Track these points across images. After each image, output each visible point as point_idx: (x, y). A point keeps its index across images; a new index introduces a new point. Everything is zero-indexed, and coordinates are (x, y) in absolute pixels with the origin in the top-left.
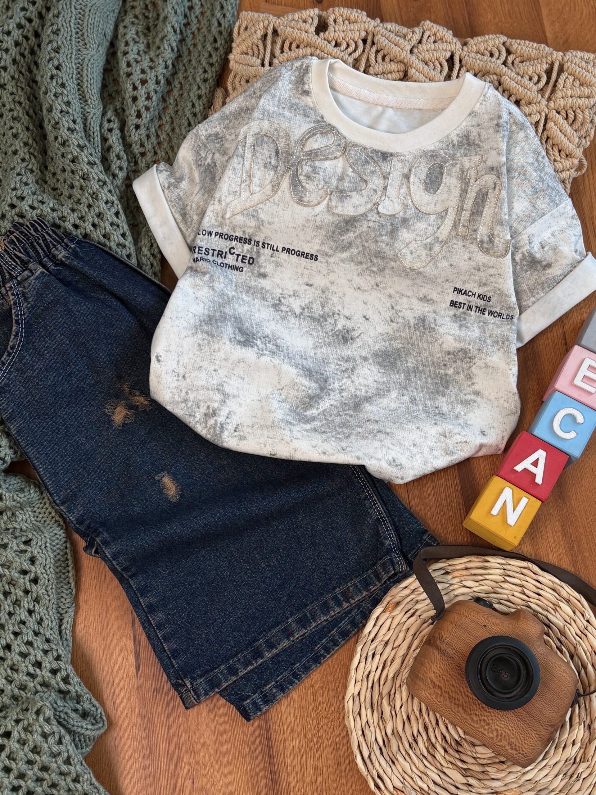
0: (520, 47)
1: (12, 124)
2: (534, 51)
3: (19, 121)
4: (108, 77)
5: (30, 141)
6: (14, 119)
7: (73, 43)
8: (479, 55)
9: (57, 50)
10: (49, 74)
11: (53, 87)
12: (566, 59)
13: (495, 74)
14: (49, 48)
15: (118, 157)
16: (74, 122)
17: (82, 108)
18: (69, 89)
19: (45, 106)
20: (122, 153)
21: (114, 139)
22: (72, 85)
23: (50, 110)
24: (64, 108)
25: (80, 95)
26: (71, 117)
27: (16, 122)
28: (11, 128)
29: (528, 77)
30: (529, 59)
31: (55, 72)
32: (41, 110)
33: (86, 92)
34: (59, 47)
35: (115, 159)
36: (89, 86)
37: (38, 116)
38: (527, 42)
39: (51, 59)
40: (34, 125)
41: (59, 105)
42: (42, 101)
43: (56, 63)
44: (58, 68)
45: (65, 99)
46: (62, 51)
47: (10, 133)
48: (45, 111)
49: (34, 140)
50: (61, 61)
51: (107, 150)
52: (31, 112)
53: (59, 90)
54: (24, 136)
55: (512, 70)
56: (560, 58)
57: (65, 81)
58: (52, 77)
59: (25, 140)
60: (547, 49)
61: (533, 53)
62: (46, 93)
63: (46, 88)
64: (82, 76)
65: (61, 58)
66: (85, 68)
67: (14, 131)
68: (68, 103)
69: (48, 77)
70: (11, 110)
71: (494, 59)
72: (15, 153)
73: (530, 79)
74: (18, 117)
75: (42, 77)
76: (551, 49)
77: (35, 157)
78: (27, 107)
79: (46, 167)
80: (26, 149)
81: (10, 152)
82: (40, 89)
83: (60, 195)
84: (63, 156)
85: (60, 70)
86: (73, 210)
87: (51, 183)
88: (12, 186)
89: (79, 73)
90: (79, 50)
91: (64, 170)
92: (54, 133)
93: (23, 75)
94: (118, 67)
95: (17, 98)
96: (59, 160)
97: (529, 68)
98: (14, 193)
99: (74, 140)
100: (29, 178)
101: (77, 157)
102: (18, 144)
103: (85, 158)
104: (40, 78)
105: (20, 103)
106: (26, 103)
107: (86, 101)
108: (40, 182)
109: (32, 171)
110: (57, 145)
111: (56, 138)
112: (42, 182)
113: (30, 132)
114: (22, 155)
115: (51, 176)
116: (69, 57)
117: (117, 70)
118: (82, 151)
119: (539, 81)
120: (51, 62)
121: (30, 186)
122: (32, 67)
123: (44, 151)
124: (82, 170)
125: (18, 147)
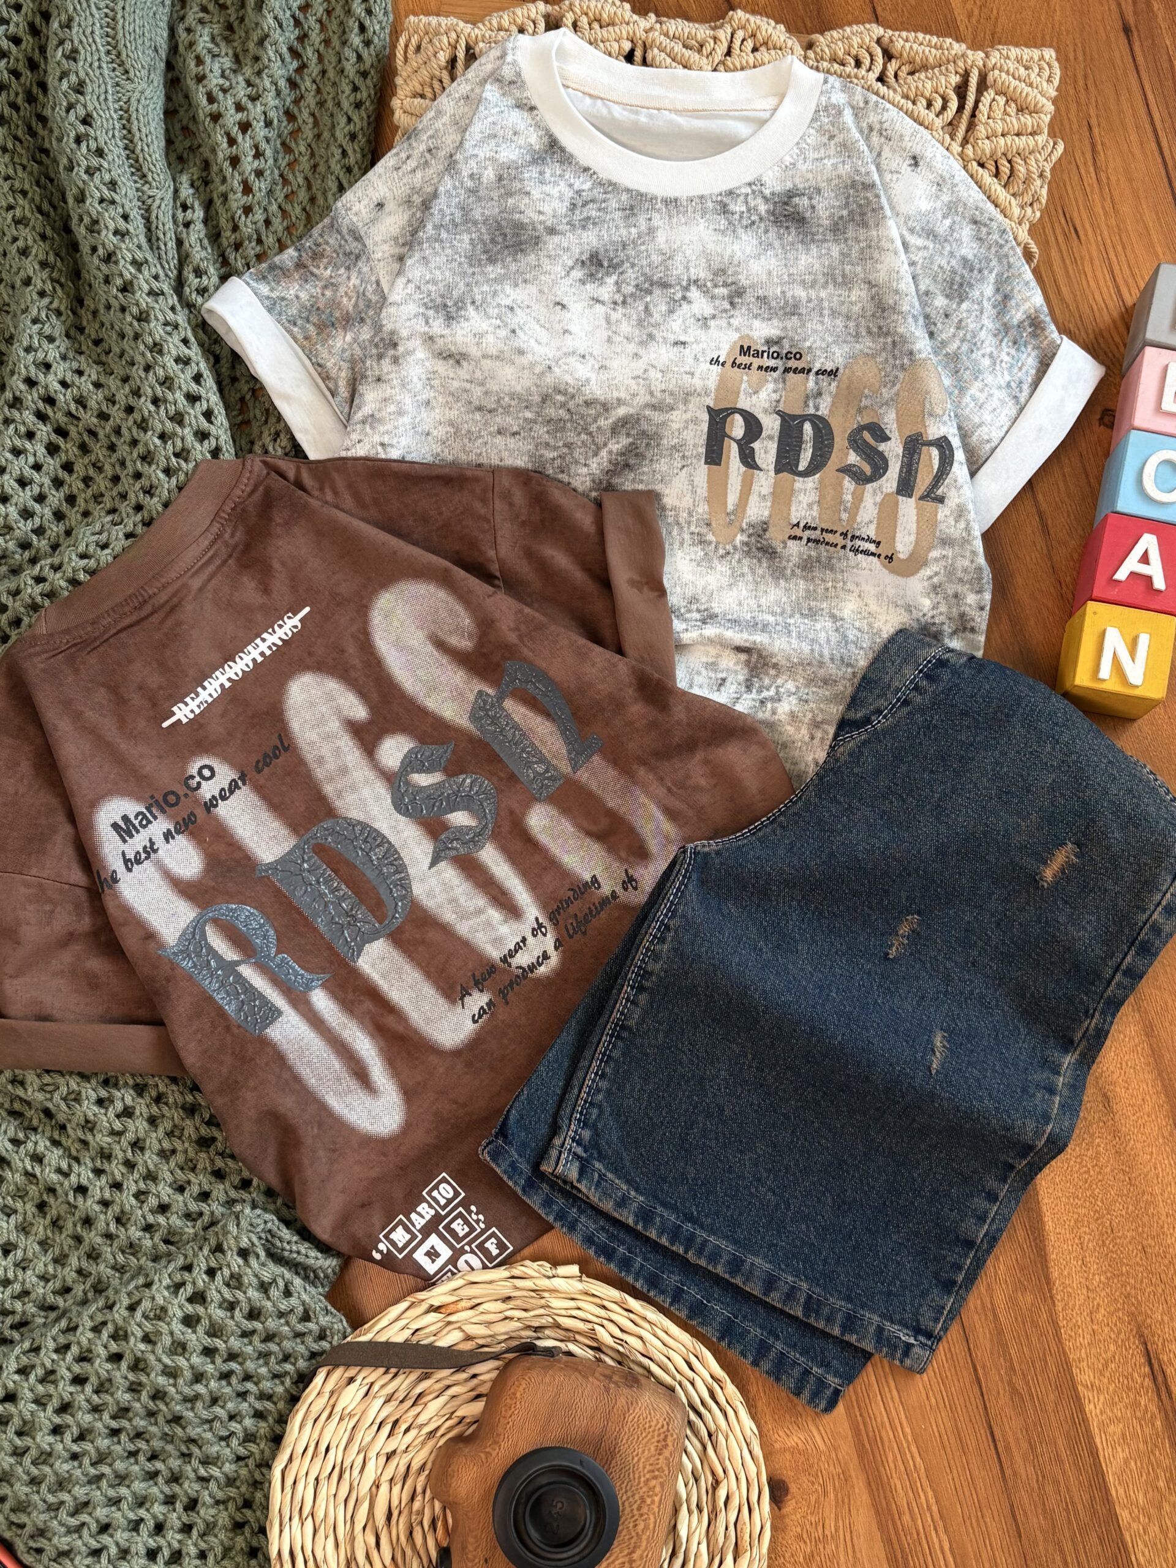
0: (907, 44)
1: (15, 233)
2: (934, 51)
3: (26, 225)
4: (172, 125)
5: (51, 258)
6: (17, 222)
7: (106, 72)
8: (836, 66)
9: (79, 88)
10: (73, 135)
11: (83, 156)
12: (989, 64)
14: (65, 85)
16: (125, 217)
17: (138, 190)
18: (110, 158)
19: (71, 192)
22: (116, 151)
23: (81, 199)
24: (107, 193)
25: (131, 166)
26: (120, 210)
27: (21, 227)
28: (15, 239)
29: (924, 103)
30: (924, 68)
31: (82, 129)
32: (65, 200)
33: (141, 159)
34: (81, 83)
36: (145, 148)
37: (59, 211)
38: (920, 35)
39: (70, 107)
40: (53, 229)
41: (96, 189)
42: (65, 183)
43: (82, 112)
44: (86, 121)
45: (107, 178)
46: (89, 89)
47: (13, 249)
48: (71, 201)
49: (57, 255)
50: (90, 108)
52: (46, 206)
53: (95, 162)
54: (39, 250)
55: (895, 91)
56: (980, 63)
57: (102, 144)
58: (78, 140)
59: (41, 257)
60: (955, 45)
61: (932, 56)
62: (70, 169)
63: (70, 161)
64: (130, 132)
65: (90, 101)
66: (134, 116)
67: (20, 243)
68: (113, 185)
69: (72, 140)
71: (862, 72)
72: (27, 282)
73: (929, 106)
74: (24, 218)
75: (59, 139)
76: (963, 47)
77: (62, 285)
78: (37, 198)
79: (81, 302)
80: (45, 275)
81: (18, 283)
82: (56, 161)
83: (108, 353)
84: (107, 281)
85: (90, 125)
86: (125, 380)
87: (91, 330)
88: (25, 344)
89: (124, 127)
90: (118, 85)
91: (108, 307)
92: (90, 240)
93: (21, 142)
94: (190, 105)
95: (17, 185)
96: (100, 288)
97: (925, 83)
98: (30, 357)
99: (126, 252)
100: (55, 327)
101: (131, 282)
102: (30, 266)
103: (143, 283)
104: (54, 143)
105: (24, 193)
106: (35, 192)
107: (144, 176)
108: (72, 332)
109: (59, 313)
110: (96, 261)
111: (94, 249)
112: (75, 331)
113: (48, 242)
114: (39, 284)
115: (90, 317)
116: (102, 98)
117: (187, 111)
118: (140, 271)
119: (944, 108)
120: (72, 111)
121: (57, 343)
122: (34, 124)
123: (76, 274)
124: (137, 305)
125: (31, 274)
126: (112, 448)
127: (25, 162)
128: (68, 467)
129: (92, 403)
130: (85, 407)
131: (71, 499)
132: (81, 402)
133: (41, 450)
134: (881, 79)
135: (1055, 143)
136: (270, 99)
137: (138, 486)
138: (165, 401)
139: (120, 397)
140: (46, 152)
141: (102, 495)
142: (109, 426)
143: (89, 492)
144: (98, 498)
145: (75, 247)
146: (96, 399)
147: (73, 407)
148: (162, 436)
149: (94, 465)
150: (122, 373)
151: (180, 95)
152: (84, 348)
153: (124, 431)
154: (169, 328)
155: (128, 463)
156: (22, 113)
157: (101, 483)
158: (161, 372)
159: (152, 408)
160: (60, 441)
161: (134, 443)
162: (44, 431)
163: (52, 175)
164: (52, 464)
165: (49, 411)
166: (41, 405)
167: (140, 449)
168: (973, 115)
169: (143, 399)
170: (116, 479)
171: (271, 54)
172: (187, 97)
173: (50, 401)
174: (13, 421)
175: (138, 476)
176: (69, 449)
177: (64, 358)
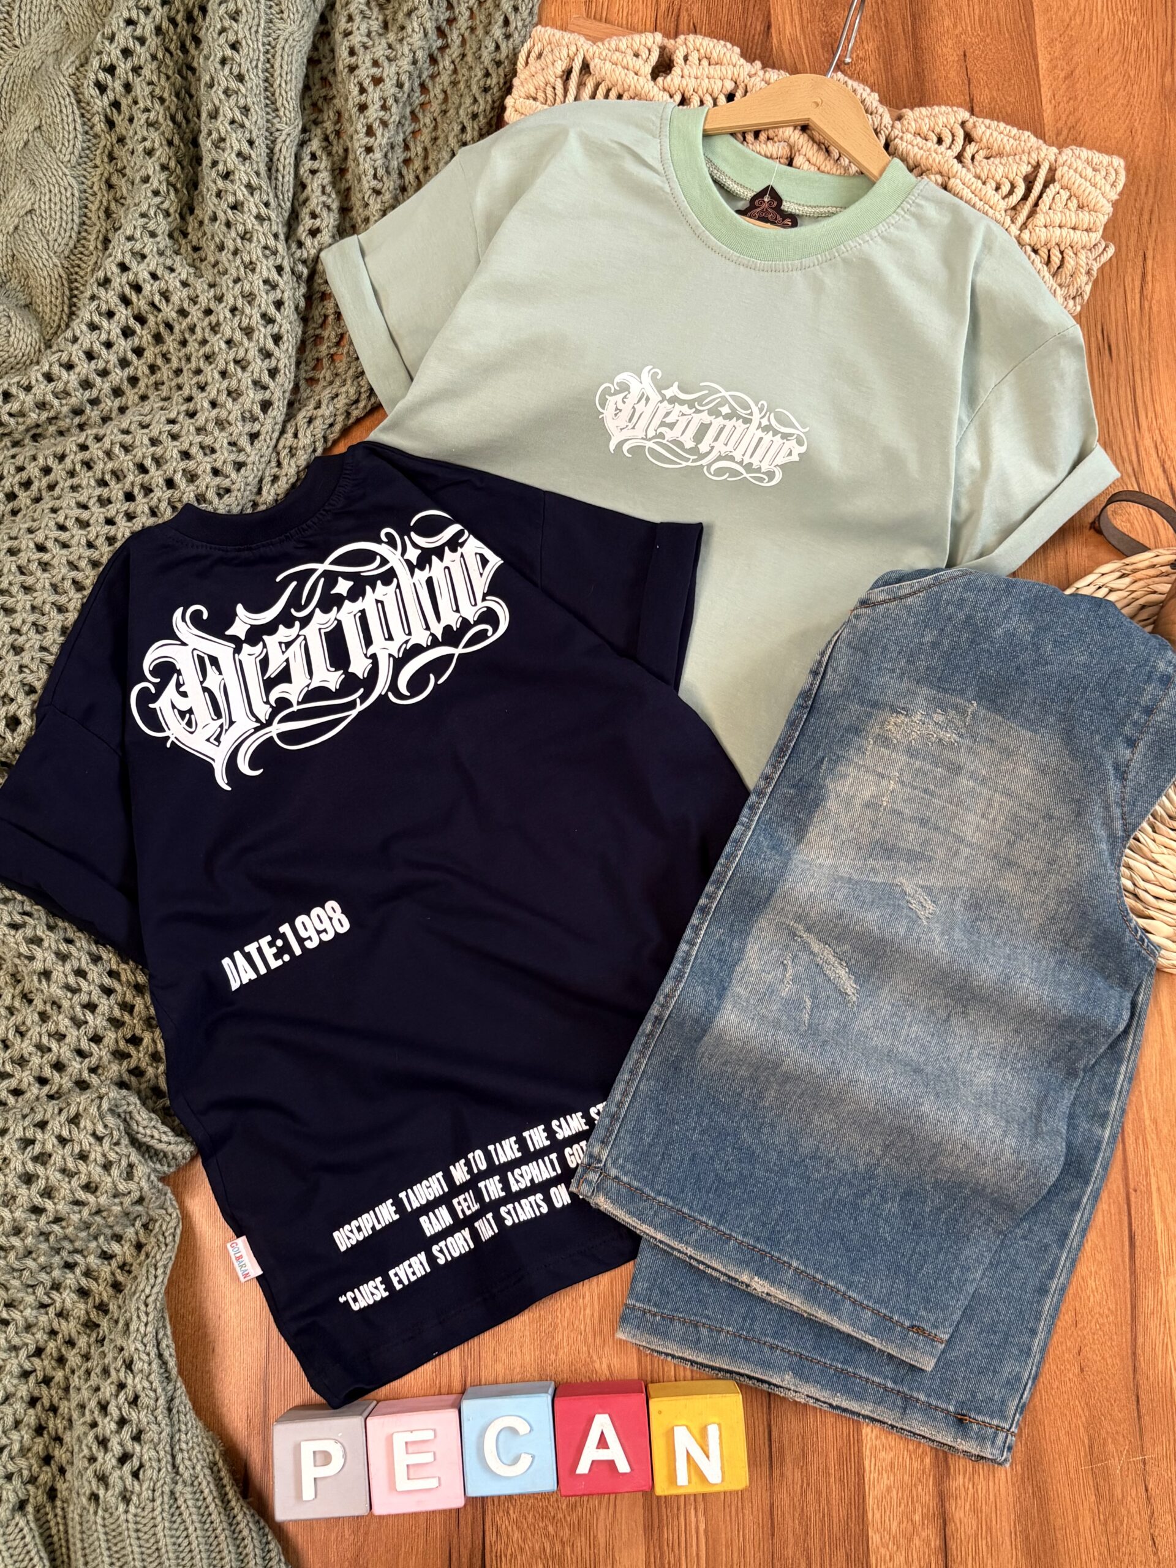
0: (988, 132)
1: (145, 133)
2: (1012, 141)
3: (157, 129)
4: (313, 74)
6: (150, 124)
7: (262, 7)
8: (919, 139)
9: (235, 16)
10: (219, 55)
11: (224, 78)
12: (1061, 160)
13: (941, 173)
14: (222, 10)
16: (251, 143)
17: (268, 121)
18: (249, 85)
22: (254, 80)
23: (214, 115)
24: (238, 116)
25: (267, 98)
26: (247, 135)
27: (151, 129)
28: (144, 139)
29: (994, 185)
30: (1000, 154)
31: (229, 52)
32: (199, 116)
33: (277, 94)
34: (238, 12)
36: (283, 85)
37: (192, 125)
38: (1002, 125)
39: (223, 30)
40: (182, 139)
41: (229, 110)
42: (203, 98)
43: (232, 38)
45: (242, 102)
46: (243, 18)
47: (140, 148)
48: (204, 115)
49: (179, 162)
50: (240, 36)
52: (179, 117)
53: (234, 84)
54: (163, 153)
55: (969, 170)
56: (1052, 158)
57: (244, 71)
58: (223, 61)
59: (163, 160)
60: (1033, 139)
61: (1009, 145)
62: (211, 86)
63: (212, 79)
64: (272, 67)
65: (240, 30)
66: (279, 53)
67: (148, 144)
68: (245, 110)
69: (217, 60)
70: (147, 110)
71: (942, 148)
72: (146, 180)
73: (997, 188)
74: (157, 122)
75: (207, 58)
76: (1041, 142)
77: (176, 190)
78: (173, 108)
79: (192, 210)
80: (163, 176)
81: (138, 179)
82: (199, 80)
83: (202, 261)
84: (219, 195)
85: (238, 51)
86: (212, 286)
87: (194, 237)
88: (128, 233)
89: (268, 61)
90: (271, 21)
91: (214, 218)
92: (215, 155)
93: (171, 54)
94: (334, 57)
95: (158, 91)
96: (211, 201)
97: (998, 169)
98: (129, 245)
99: (244, 172)
100: (162, 226)
101: (242, 204)
102: (151, 167)
103: (252, 205)
104: (201, 60)
105: (162, 100)
106: (172, 101)
107: (277, 110)
108: (176, 234)
109: (167, 214)
110: (214, 174)
111: (215, 163)
112: (179, 233)
114: (156, 184)
115: (196, 225)
116: (253, 30)
117: (329, 63)
118: (252, 194)
119: (1011, 192)
120: (224, 34)
121: (158, 239)
122: (188, 43)
123: (193, 184)
124: (244, 224)
126: (184, 343)
127: (170, 73)
128: (139, 352)
129: (175, 299)
130: (167, 300)
131: (133, 381)
132: (165, 295)
133: (116, 331)
134: (959, 158)
135: (1107, 246)
136: (405, 64)
137: (195, 380)
138: (243, 312)
139: (203, 300)
140: (193, 70)
141: (163, 384)
142: (185, 323)
143: (153, 379)
144: (157, 385)
146: (179, 296)
147: (157, 298)
148: (229, 342)
149: (164, 356)
150: (210, 279)
151: (327, 47)
152: (183, 251)
153: (198, 330)
154: (267, 252)
155: (193, 359)
156: (179, 30)
157: (165, 373)
158: (247, 288)
159: (229, 315)
160: (137, 327)
161: (204, 342)
162: (123, 314)
163: (193, 92)
164: (123, 346)
165: (134, 297)
166: (127, 290)
167: (207, 349)
168: (1036, 204)
169: (223, 305)
170: (178, 372)
171: (415, 25)
172: (332, 51)
173: (137, 288)
174: (99, 298)
175: (198, 372)
176: (144, 336)
177: (161, 253)
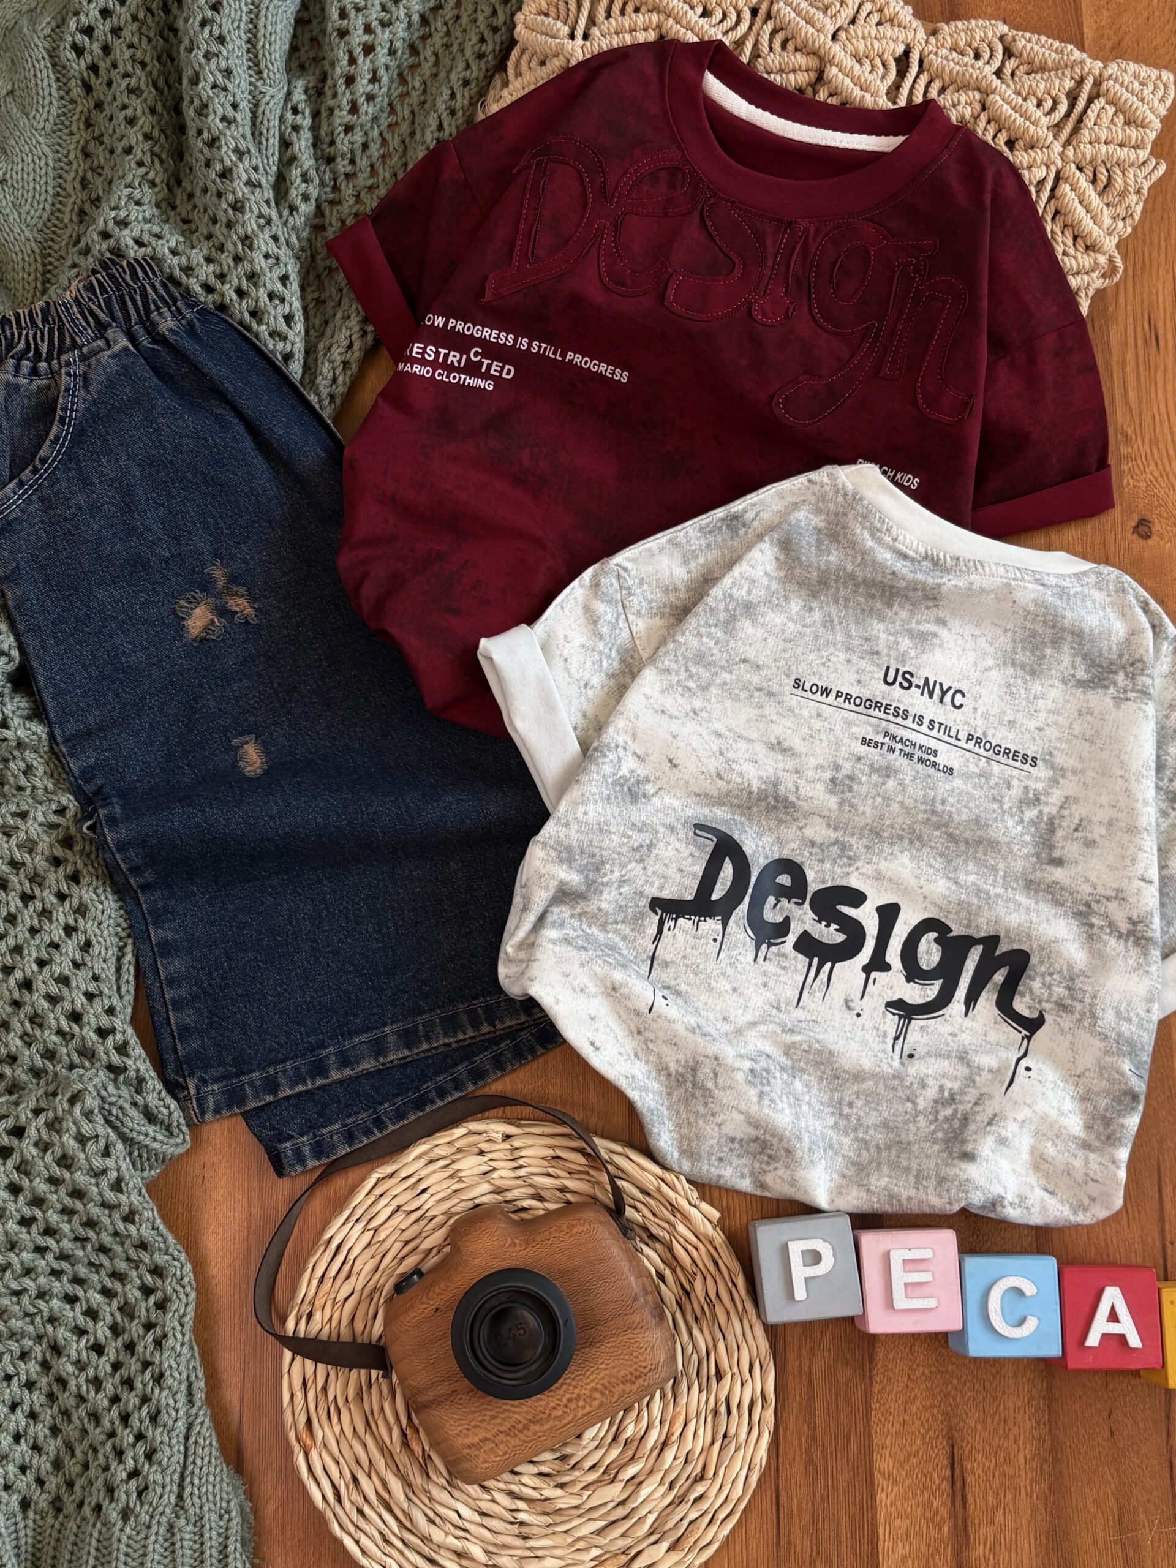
0: (1029, 45)
1: (126, 100)
2: (1054, 54)
3: (138, 96)
5: (156, 133)
6: (131, 91)
8: (955, 54)
10: (199, 18)
11: (204, 41)
12: (1106, 74)
13: (978, 89)
15: (305, 177)
16: (235, 106)
17: (251, 84)
18: (230, 47)
19: (187, 73)
20: (313, 173)
21: (303, 144)
22: (237, 43)
23: (195, 81)
24: (220, 79)
25: (250, 60)
26: (231, 98)
27: (133, 97)
28: (125, 107)
29: (1035, 101)
30: (1042, 69)
31: (209, 13)
32: (180, 83)
33: (260, 55)
35: (299, 180)
36: (267, 46)
37: (173, 91)
38: (1043, 38)
40: (164, 105)
41: (210, 74)
42: (183, 64)
44: (215, 7)
45: (223, 64)
47: (121, 116)
48: (185, 82)
49: (162, 131)
51: (288, 161)
52: (161, 83)
53: (214, 47)
54: (145, 122)
55: (1008, 86)
56: (1097, 72)
57: (225, 32)
58: (204, 23)
59: (146, 129)
60: (1076, 53)
61: (1052, 59)
62: (191, 50)
63: (192, 42)
64: (255, 27)
66: (263, 12)
67: (129, 112)
68: (228, 73)
70: (127, 75)
71: (980, 64)
72: (128, 150)
73: (1039, 104)
74: (138, 88)
75: (186, 20)
76: (1084, 55)
77: (161, 161)
78: (155, 73)
79: (178, 181)
80: (147, 146)
81: (119, 149)
82: (181, 42)
84: (207, 164)
85: (218, 12)
87: (183, 209)
88: (112, 203)
89: (251, 21)
91: (205, 190)
92: (197, 122)
93: (153, 15)
94: (322, 16)
95: (139, 55)
96: (200, 170)
97: (1039, 84)
98: (113, 214)
99: (230, 139)
100: (146, 195)
101: (231, 170)
102: (134, 136)
103: (242, 172)
104: (182, 22)
105: (143, 64)
106: (154, 67)
107: (260, 72)
108: (162, 203)
109: (153, 185)
110: (200, 145)
111: (200, 132)
112: (167, 206)
113: (156, 117)
114: (139, 155)
115: (185, 198)
117: (319, 23)
118: (240, 159)
119: (1053, 109)
121: (144, 208)
123: (179, 155)
124: (234, 193)
125: (133, 141)
127: (152, 35)
134: (998, 73)
135: (1158, 164)
140: (174, 32)
145: (182, 129)
152: (171, 219)
154: (262, 222)
158: (249, 266)
163: (175, 55)
168: (1081, 120)
